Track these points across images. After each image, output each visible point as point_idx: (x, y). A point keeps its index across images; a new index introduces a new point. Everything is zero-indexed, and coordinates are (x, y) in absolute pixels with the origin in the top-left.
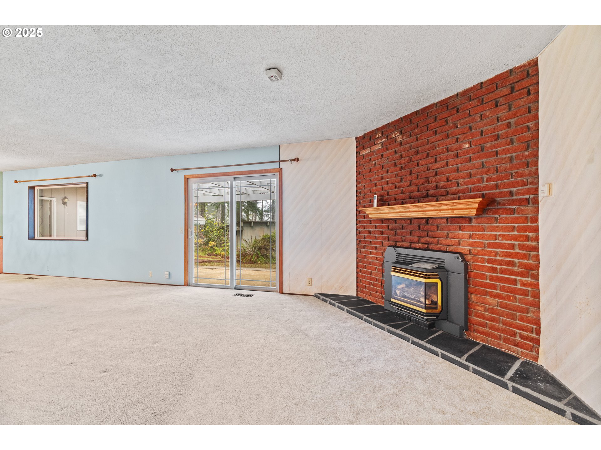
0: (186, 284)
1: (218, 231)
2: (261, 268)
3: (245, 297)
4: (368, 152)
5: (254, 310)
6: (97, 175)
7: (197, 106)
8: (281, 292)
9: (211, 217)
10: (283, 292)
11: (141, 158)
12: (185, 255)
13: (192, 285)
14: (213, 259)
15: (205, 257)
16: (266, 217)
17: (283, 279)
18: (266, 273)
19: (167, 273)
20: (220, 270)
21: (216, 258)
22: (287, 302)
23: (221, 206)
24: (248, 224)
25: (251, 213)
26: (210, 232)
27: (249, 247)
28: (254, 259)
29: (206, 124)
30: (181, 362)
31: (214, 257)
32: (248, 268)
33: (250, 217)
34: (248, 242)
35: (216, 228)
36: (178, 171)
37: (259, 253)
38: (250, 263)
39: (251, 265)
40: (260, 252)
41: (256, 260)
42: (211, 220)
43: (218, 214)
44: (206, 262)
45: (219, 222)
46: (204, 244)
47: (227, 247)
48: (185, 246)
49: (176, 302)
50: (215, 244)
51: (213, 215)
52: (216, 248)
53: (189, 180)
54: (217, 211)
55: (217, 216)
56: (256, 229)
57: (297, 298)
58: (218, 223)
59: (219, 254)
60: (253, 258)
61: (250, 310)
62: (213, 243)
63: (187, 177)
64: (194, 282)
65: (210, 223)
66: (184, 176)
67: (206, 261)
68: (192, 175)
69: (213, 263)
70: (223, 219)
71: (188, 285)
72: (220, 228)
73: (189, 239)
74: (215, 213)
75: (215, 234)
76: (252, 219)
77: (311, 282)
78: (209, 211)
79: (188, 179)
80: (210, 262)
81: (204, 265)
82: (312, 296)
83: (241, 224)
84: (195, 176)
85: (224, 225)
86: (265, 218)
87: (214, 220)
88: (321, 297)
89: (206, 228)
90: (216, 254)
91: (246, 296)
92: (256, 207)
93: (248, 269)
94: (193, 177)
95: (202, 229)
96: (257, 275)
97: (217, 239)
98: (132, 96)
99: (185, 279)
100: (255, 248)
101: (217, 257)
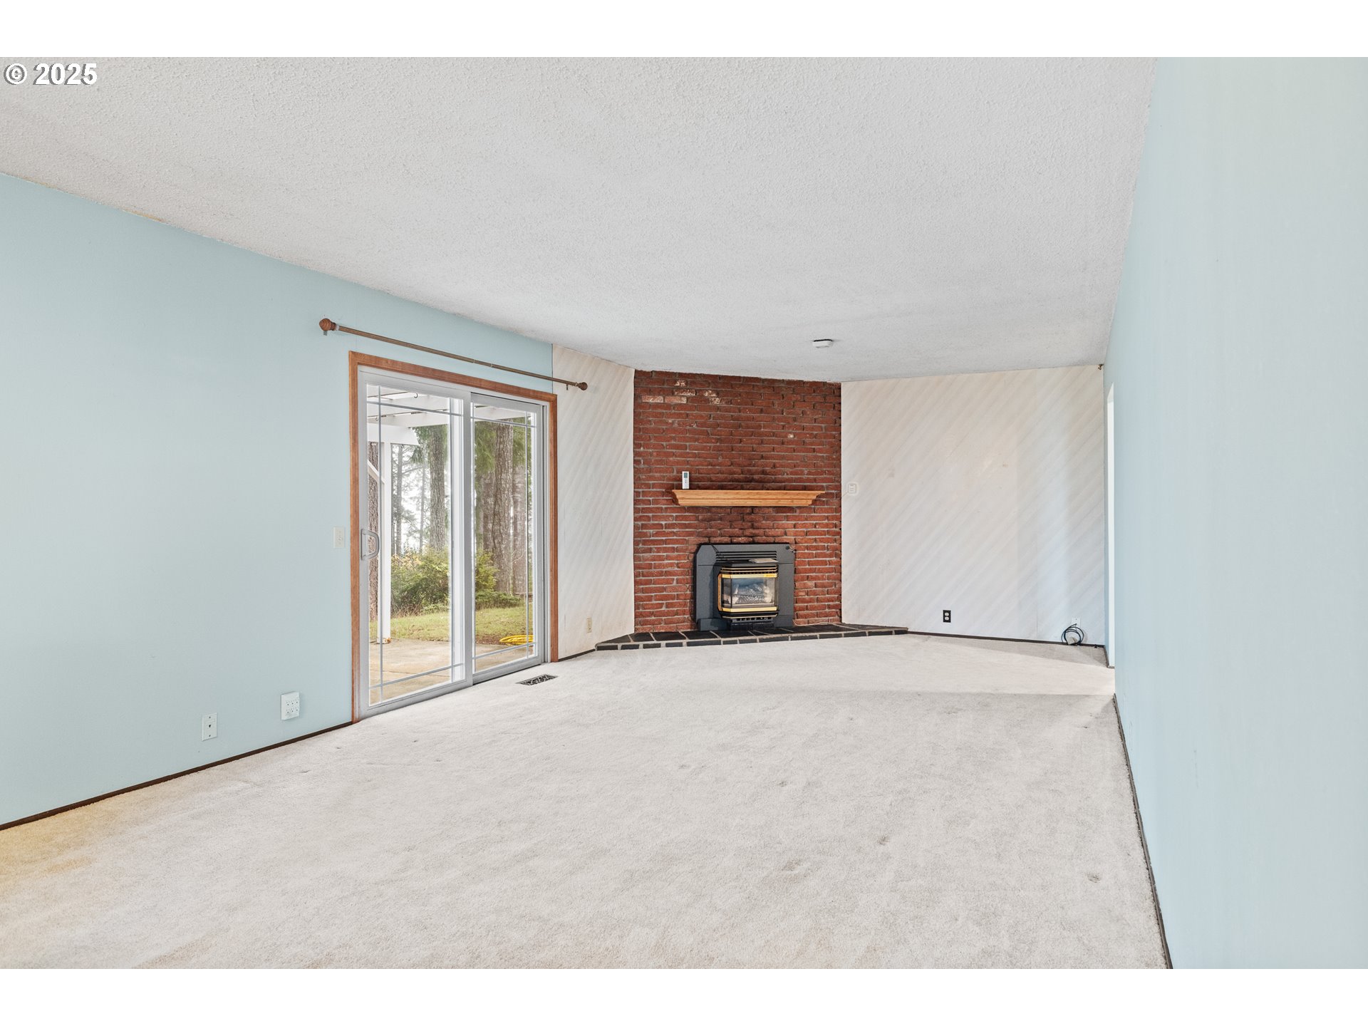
0: (354, 716)
4: (659, 401)
10: (558, 658)
13: (367, 714)
17: (559, 630)
63: (360, 359)
64: (370, 704)
73: (362, 562)
77: (590, 624)
79: (358, 365)
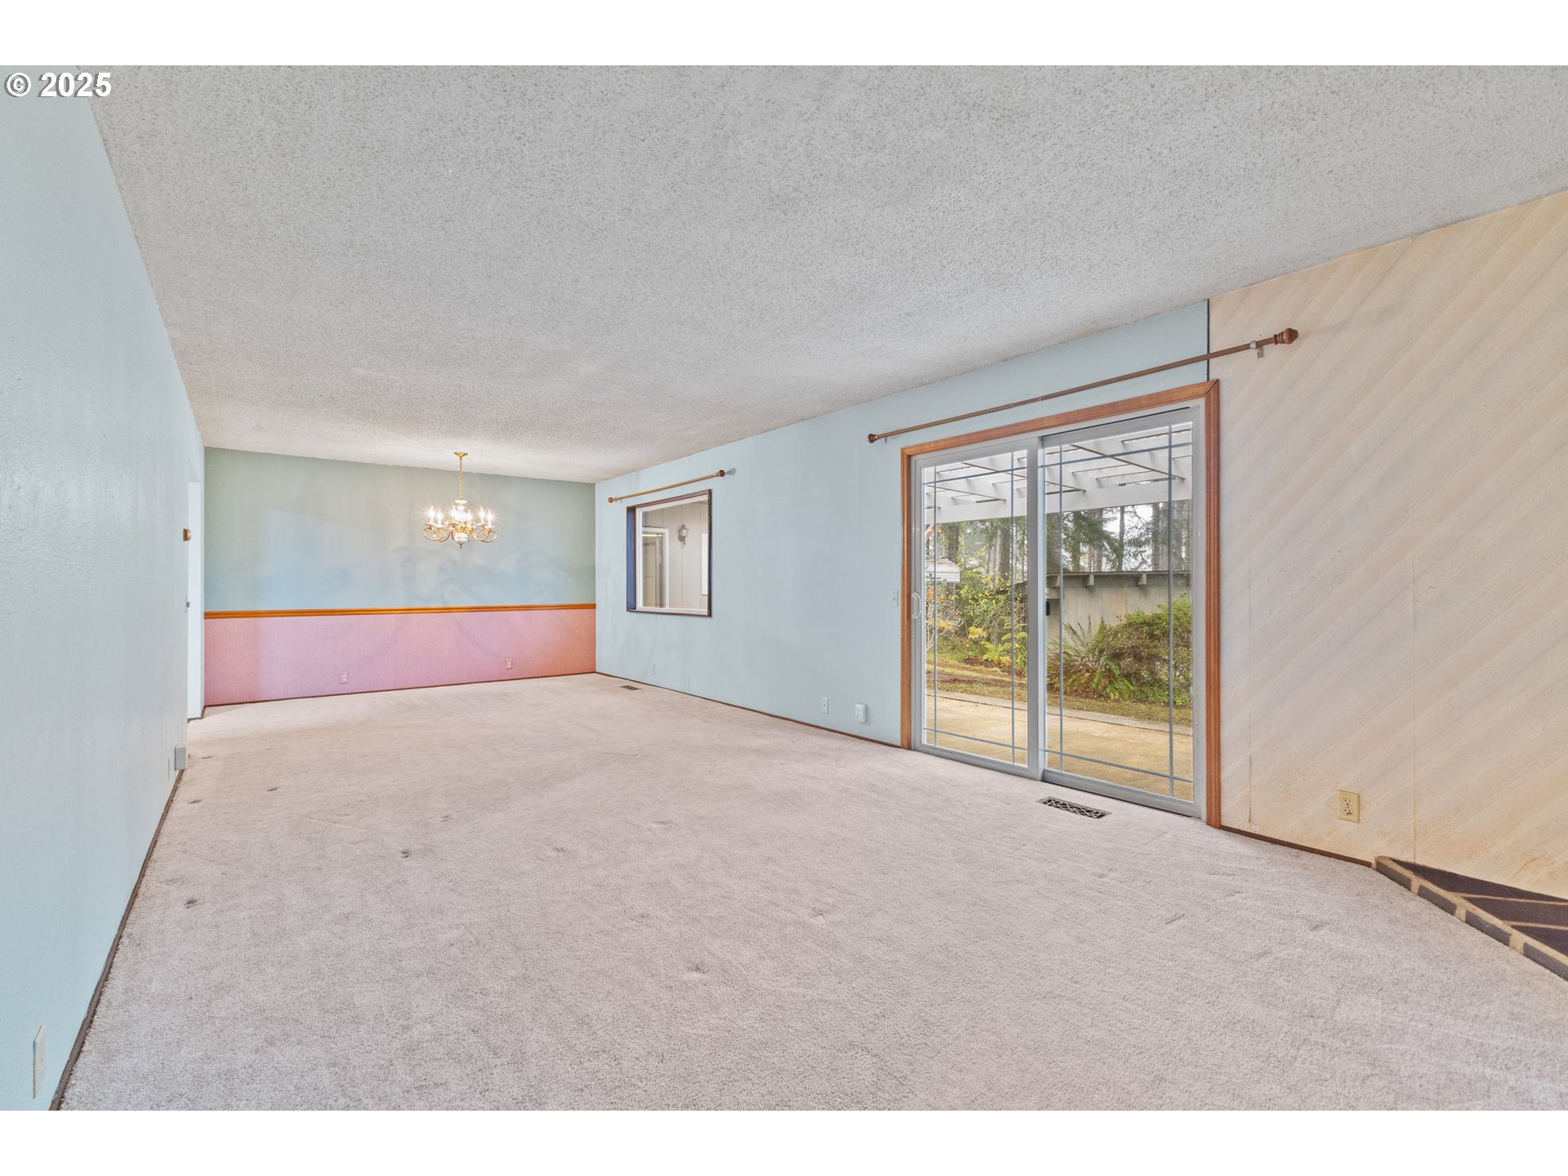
0: (906, 743)
1: (991, 600)
2: (1123, 715)
3: (1079, 817)
5: (1112, 875)
6: (725, 471)
7: (929, 219)
8: (1215, 821)
9: (973, 562)
10: (1224, 823)
11: (807, 419)
12: (903, 664)
13: (921, 748)
14: (979, 675)
15: (959, 668)
16: (1133, 560)
17: (1223, 777)
18: (1143, 736)
19: (860, 707)
20: (997, 709)
21: (988, 673)
22: (1245, 867)
23: (999, 533)
24: (1079, 579)
25: (1084, 549)
26: (970, 601)
27: (1081, 648)
28: (1097, 685)
29: (957, 275)
30: (877, 1011)
31: (982, 667)
32: (1082, 712)
33: (1084, 562)
34: (1079, 632)
35: (986, 593)
36: (886, 440)
37: (1113, 667)
38: (1086, 697)
39: (1087, 701)
40: (1119, 664)
41: (1105, 688)
42: (974, 570)
43: (992, 556)
44: (959, 681)
45: (994, 576)
46: (956, 633)
47: (1017, 643)
48: (903, 639)
49: (876, 792)
50: (985, 635)
51: (981, 557)
52: (988, 645)
53: (914, 459)
54: (990, 547)
55: (989, 560)
56: (1102, 596)
57: (1289, 859)
58: (993, 580)
59: (996, 662)
60: (1096, 680)
61: (1099, 871)
62: (980, 630)
63: (908, 452)
64: (924, 742)
65: (972, 579)
66: (902, 449)
67: (961, 678)
68: (920, 445)
69: (977, 687)
70: (1005, 567)
71: (909, 748)
72: (998, 592)
73: (913, 621)
74: (983, 552)
75: (985, 608)
76: (1087, 566)
77: (1356, 804)
78: (969, 547)
79: (909, 457)
80: (970, 682)
81: (954, 690)
82: (1368, 865)
83: (1060, 582)
84: (928, 446)
85: (1008, 585)
86: (1129, 564)
87: (982, 570)
88: (1417, 882)
89: (961, 592)
90: (987, 660)
91: (1082, 813)
92: (1103, 532)
93: (1081, 714)
94: (923, 449)
95: (951, 593)
96: (1114, 739)
97: (991, 622)
98: (765, 240)
99: (902, 728)
100: (1101, 652)
101: (991, 669)
